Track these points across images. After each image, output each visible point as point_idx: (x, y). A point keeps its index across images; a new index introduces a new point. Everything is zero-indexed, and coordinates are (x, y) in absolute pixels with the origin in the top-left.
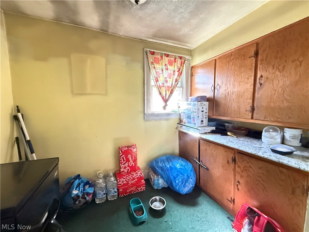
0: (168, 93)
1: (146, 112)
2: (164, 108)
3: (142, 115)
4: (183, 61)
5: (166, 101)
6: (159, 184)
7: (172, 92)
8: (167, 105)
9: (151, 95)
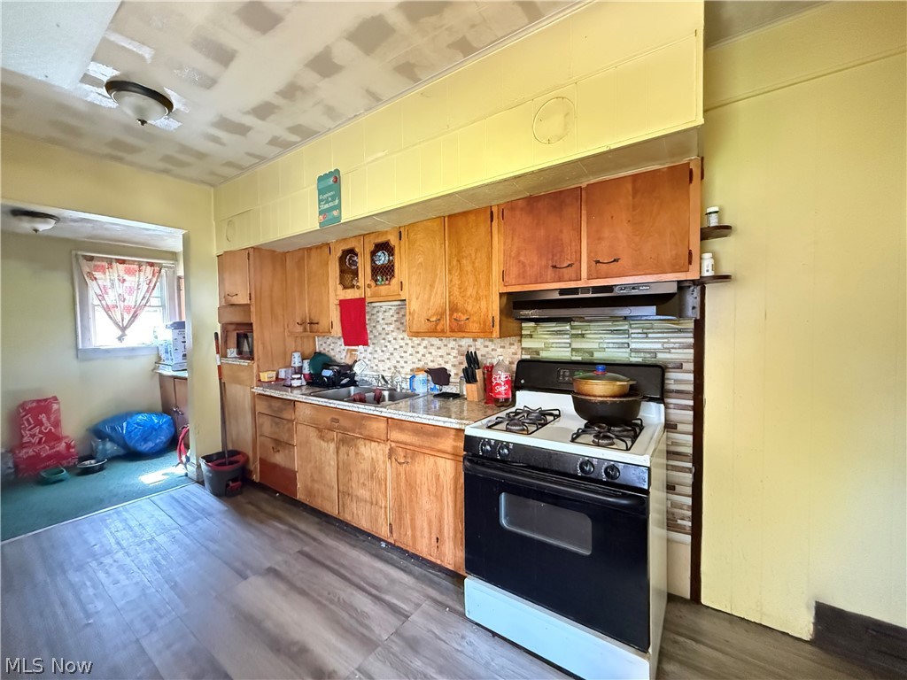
0: (127, 317)
1: (80, 347)
2: (120, 339)
3: (73, 352)
4: (157, 269)
5: (123, 329)
6: (106, 450)
7: (135, 316)
8: (125, 335)
9: (91, 320)
